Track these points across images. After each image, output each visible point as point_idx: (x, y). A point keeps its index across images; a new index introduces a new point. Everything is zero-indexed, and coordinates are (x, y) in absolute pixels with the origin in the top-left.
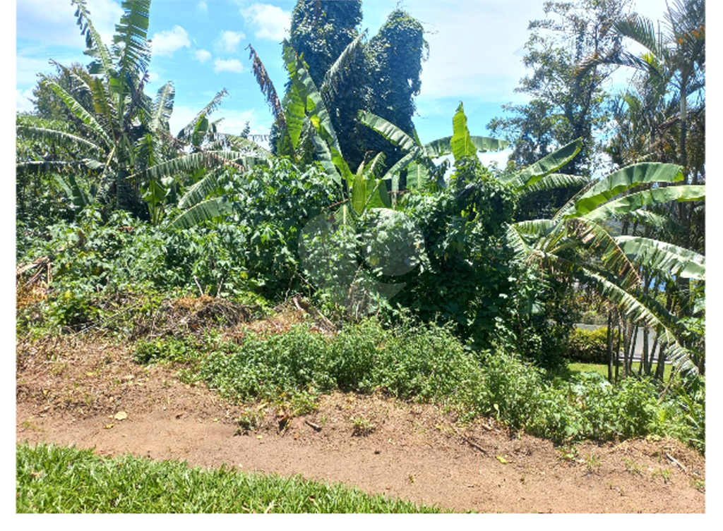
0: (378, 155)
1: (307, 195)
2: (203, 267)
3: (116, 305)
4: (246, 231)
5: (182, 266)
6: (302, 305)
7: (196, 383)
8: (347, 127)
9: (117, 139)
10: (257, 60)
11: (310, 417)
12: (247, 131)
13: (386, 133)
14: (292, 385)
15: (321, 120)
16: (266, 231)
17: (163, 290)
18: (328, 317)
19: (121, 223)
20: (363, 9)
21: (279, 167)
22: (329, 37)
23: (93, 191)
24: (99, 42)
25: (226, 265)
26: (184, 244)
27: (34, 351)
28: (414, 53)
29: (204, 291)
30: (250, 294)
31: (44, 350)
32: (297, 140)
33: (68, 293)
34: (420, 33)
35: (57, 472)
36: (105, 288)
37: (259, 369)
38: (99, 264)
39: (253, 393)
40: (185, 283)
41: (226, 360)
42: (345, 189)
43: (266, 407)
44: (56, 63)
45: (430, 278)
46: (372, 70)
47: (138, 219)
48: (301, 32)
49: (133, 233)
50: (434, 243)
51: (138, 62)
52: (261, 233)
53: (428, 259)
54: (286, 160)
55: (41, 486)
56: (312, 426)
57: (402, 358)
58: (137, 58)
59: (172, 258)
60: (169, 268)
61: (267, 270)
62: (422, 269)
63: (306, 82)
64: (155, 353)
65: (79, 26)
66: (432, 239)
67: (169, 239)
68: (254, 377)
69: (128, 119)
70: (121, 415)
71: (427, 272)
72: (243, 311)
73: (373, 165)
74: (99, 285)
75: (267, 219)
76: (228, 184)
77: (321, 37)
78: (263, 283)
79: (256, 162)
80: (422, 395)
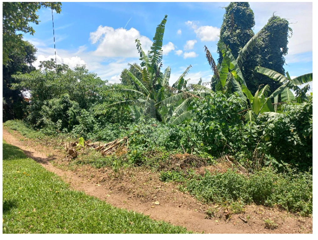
0: (266, 86)
1: (230, 108)
2: (185, 141)
3: (152, 156)
4: (203, 125)
5: (176, 140)
6: (231, 159)
7: (185, 192)
8: (248, 74)
9: (150, 90)
10: (208, 51)
11: (241, 215)
12: (200, 82)
13: (270, 76)
14: (230, 198)
15: (237, 73)
16: (212, 125)
17: (169, 150)
18: (243, 166)
19: (152, 123)
20: (255, 20)
21: (216, 96)
22: (238, 36)
23: (141, 111)
24: (144, 55)
25: (194, 140)
26: (177, 131)
27: (125, 173)
28: (283, 35)
29: (185, 151)
30: (206, 153)
31: (129, 173)
32: (225, 83)
33: (135, 151)
34: (287, 25)
35: (138, 223)
36: (147, 149)
37: (213, 188)
38: (145, 139)
39: (211, 200)
40: (177, 148)
41: (197, 183)
42: (249, 103)
43: (218, 207)
44: (130, 64)
45: (301, 147)
46: (260, 47)
47: (158, 121)
48: (225, 36)
49: (156, 127)
50: (302, 129)
51: (158, 59)
52: (210, 125)
53: (299, 138)
54: (220, 93)
55: (133, 228)
56: (243, 220)
57: (289, 190)
58: (158, 58)
59: (173, 137)
60: (171, 141)
61: (212, 142)
62: (295, 143)
63: (230, 57)
64: (168, 177)
65: (138, 50)
66: (301, 127)
67: (171, 129)
68: (211, 192)
69: (154, 82)
70: (157, 203)
71: (298, 144)
72: (203, 161)
73: (263, 91)
74: (145, 148)
75: (212, 120)
76: (194, 105)
77: (235, 36)
78: (210, 149)
79: (206, 95)
80: (304, 211)
